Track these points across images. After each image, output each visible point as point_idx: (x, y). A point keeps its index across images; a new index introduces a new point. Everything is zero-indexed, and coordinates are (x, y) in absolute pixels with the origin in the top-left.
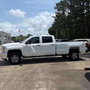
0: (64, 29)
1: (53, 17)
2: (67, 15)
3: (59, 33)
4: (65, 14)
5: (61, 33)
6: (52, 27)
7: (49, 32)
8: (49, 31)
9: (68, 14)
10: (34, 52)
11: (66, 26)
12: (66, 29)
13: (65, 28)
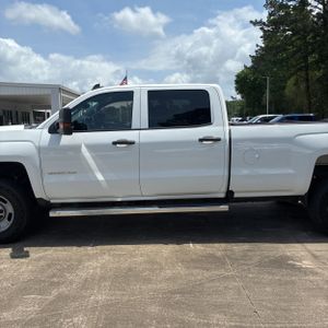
0: (303, 74)
1: (255, 23)
2: (317, 11)
3: (279, 89)
4: (309, 8)
5: (286, 91)
6: (252, 67)
7: (237, 89)
8: (237, 82)
9: (321, 6)
10: (100, 177)
11: (310, 60)
12: (310, 73)
13: (307, 68)
